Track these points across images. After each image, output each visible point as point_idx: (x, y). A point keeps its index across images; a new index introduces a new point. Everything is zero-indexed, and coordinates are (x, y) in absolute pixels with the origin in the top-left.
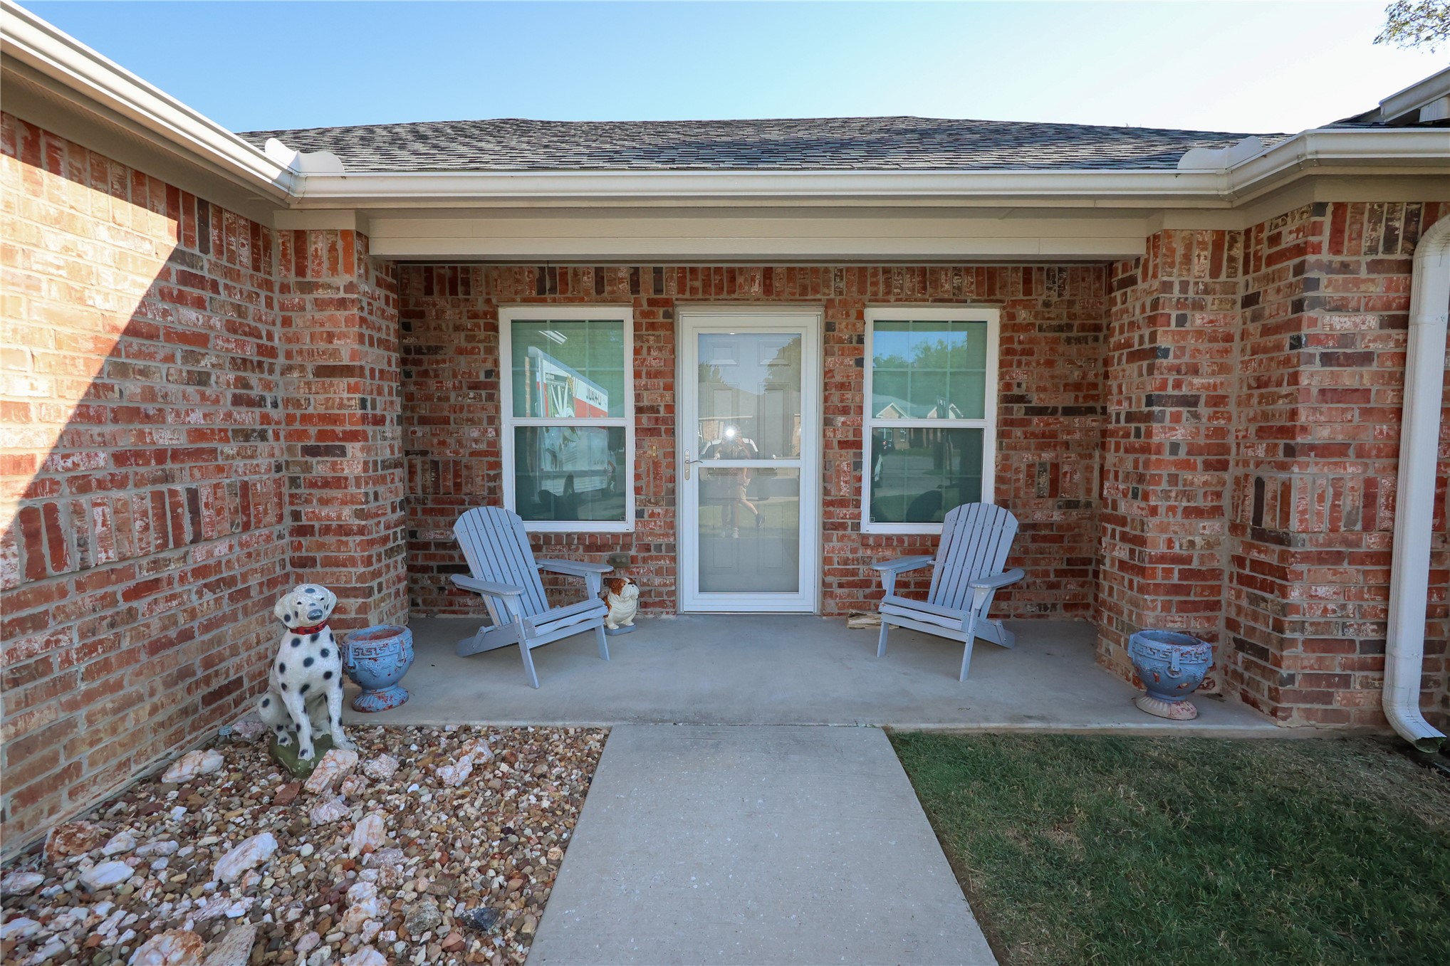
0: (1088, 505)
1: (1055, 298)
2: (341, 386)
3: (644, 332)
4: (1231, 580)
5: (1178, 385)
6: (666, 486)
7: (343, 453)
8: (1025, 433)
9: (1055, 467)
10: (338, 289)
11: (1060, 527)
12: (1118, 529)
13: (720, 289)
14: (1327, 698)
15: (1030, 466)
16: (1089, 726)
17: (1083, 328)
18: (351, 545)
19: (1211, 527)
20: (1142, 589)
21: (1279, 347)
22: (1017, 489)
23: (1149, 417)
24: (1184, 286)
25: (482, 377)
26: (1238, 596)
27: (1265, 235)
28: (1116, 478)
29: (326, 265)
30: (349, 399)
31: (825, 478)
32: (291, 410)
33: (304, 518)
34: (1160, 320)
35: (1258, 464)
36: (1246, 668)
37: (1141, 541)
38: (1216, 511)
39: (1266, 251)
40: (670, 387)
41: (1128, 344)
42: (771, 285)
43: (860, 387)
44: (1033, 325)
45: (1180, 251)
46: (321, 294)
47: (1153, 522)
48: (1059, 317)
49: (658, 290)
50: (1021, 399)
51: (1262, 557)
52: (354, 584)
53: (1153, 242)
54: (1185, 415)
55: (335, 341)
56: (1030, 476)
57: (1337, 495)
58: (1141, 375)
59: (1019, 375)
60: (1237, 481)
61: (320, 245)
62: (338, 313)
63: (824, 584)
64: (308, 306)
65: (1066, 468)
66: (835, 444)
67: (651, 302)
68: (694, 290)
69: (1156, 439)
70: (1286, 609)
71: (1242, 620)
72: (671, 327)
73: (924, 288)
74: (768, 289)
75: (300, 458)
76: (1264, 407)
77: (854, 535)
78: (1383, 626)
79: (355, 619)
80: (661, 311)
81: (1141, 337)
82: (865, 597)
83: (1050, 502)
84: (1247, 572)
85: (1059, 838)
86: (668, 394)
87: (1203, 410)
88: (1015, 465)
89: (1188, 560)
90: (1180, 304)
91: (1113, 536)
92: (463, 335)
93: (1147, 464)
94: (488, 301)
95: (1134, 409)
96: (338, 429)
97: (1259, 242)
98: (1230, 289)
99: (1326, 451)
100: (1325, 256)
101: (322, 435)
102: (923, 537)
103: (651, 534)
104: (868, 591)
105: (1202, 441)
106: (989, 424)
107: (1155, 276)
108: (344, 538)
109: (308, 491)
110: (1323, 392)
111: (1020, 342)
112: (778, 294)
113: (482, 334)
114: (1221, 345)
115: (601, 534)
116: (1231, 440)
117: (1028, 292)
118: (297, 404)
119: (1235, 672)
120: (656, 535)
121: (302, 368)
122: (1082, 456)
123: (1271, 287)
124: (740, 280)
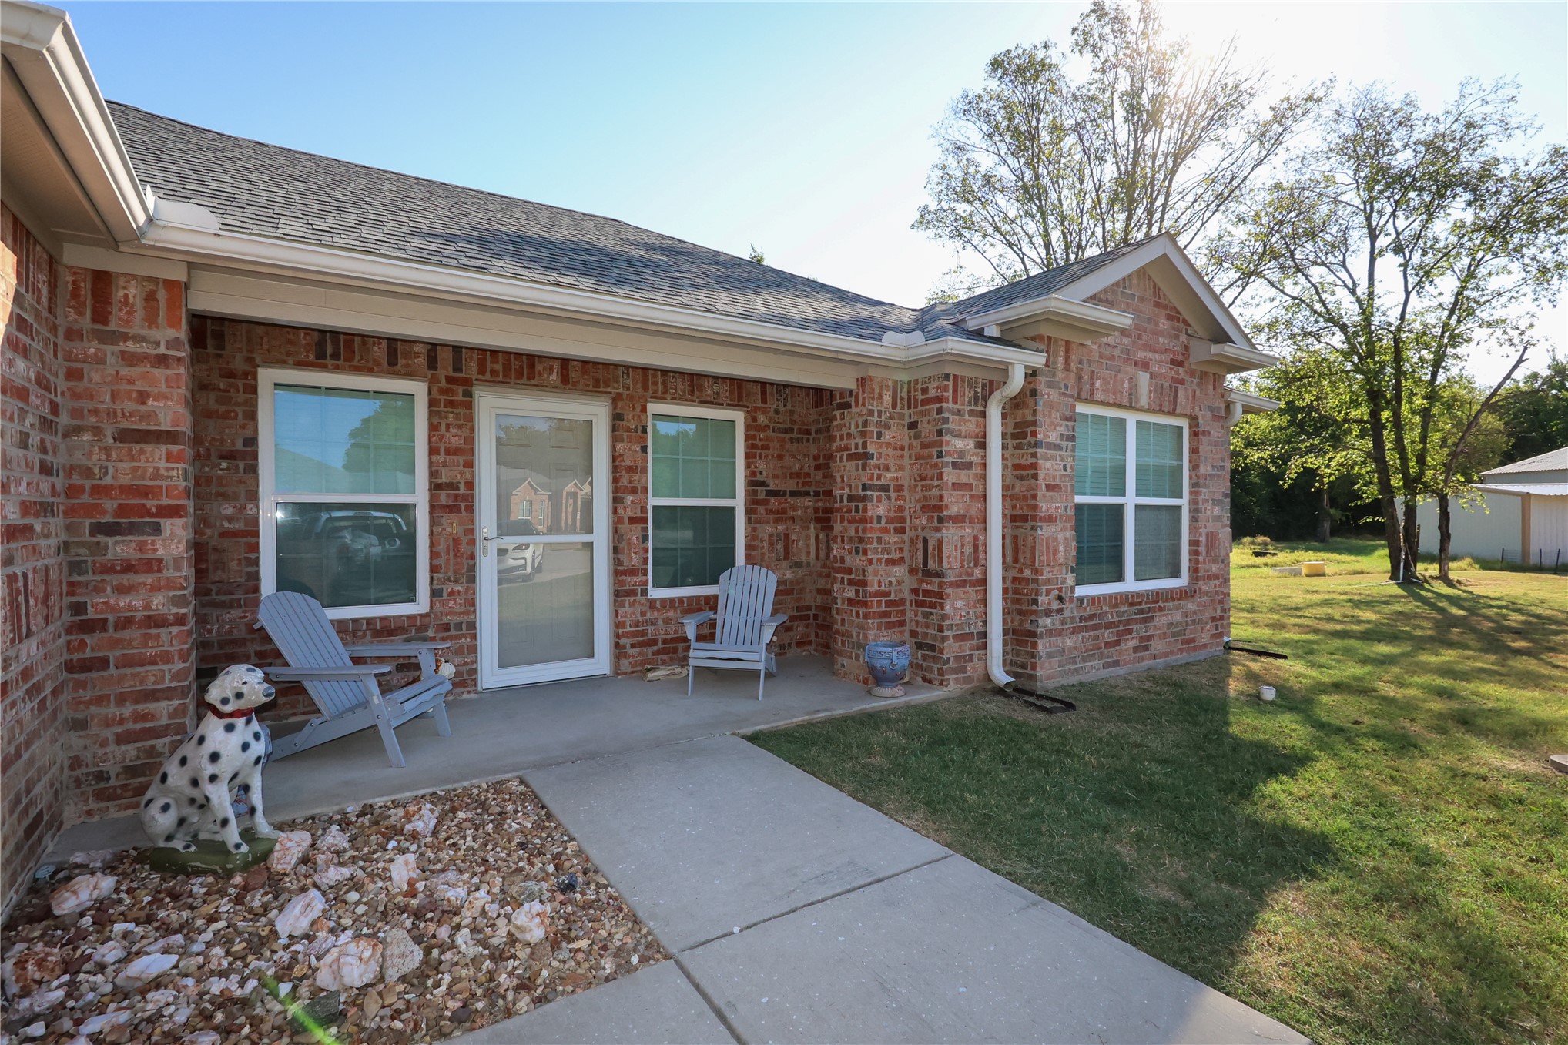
0: (808, 564)
1: (782, 408)
2: (157, 454)
3: (442, 409)
4: (911, 604)
5: (879, 478)
6: (465, 562)
7: (157, 530)
8: (766, 510)
9: (787, 536)
10: (158, 344)
11: (792, 583)
12: (846, 577)
13: (520, 375)
14: (963, 670)
15: (771, 536)
16: (854, 709)
17: (800, 432)
18: (164, 638)
19: (900, 571)
20: (866, 616)
21: (931, 457)
22: (763, 554)
23: (864, 499)
24: (880, 412)
25: (239, 445)
26: (916, 615)
27: (919, 386)
28: (843, 541)
29: (140, 314)
30: (168, 469)
31: (616, 550)
32: (76, 479)
33: (90, 609)
34: (868, 435)
35: (923, 529)
36: (924, 660)
37: (864, 583)
38: (901, 560)
39: (920, 397)
40: (469, 465)
41: (847, 448)
42: (568, 375)
43: (644, 471)
44: (768, 426)
45: (877, 391)
46: (131, 346)
47: (870, 569)
48: (784, 422)
49: (457, 368)
50: (762, 484)
51: (929, 587)
52: (167, 684)
53: (862, 382)
54: (883, 498)
55: (150, 402)
56: (771, 544)
57: (963, 546)
58: (857, 470)
59: (761, 465)
60: (912, 540)
61: (132, 292)
62: (156, 372)
63: (617, 645)
64: (110, 360)
65: (794, 537)
66: (626, 520)
67: (449, 380)
68: (493, 373)
69: (869, 514)
70: (944, 617)
71: (919, 630)
72: (469, 406)
73: (693, 391)
74: (565, 379)
75: (88, 538)
76: (925, 493)
77: (643, 600)
78: (985, 622)
79: (168, 725)
80: (460, 390)
81: (856, 444)
82: (653, 654)
83: (785, 564)
84: (921, 598)
85: (875, 761)
86: (467, 471)
87: (893, 495)
88: (760, 536)
89: (888, 594)
90: (878, 424)
91: (842, 582)
92: (213, 396)
93: (865, 530)
94: (250, 360)
95: (853, 493)
96: (151, 503)
97: (916, 390)
98: (901, 417)
99: (958, 519)
100: (951, 405)
101: (122, 510)
102: (698, 598)
103: (450, 613)
104: (655, 648)
105: (892, 514)
106: (739, 503)
107: (864, 405)
108: (154, 631)
109: (98, 578)
110: (953, 484)
111: (761, 440)
112: (574, 384)
113: (241, 397)
114: (898, 453)
115: (394, 617)
116: (906, 514)
117: (764, 401)
118: (88, 472)
119: (917, 664)
120: (455, 614)
121: (97, 431)
122: (803, 528)
123: (925, 419)
124: (539, 367)
